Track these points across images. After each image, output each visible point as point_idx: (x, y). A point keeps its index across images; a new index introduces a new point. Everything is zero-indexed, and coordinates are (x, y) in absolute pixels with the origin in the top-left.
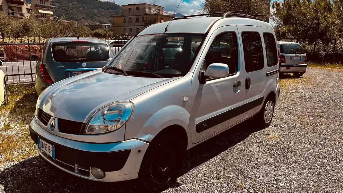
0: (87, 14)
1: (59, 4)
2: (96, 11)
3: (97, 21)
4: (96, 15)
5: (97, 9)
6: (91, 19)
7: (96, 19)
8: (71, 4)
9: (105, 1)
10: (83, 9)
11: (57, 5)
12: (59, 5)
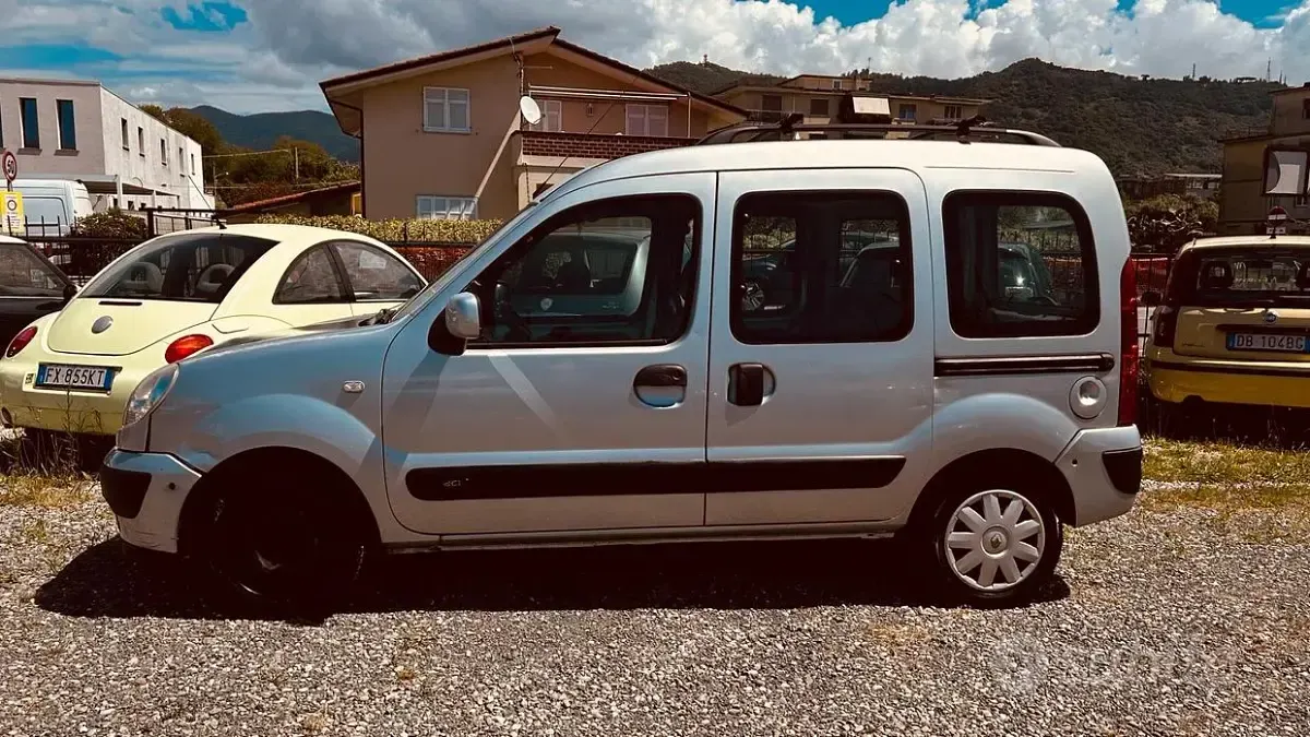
0: (1150, 137)
1: (1046, 111)
2: (1193, 122)
3: (1192, 163)
4: (1188, 141)
5: (1197, 115)
6: (1167, 157)
7: (1188, 156)
8: (1092, 104)
9: (1242, 79)
10: (1138, 122)
11: (1040, 113)
12: (1046, 115)
